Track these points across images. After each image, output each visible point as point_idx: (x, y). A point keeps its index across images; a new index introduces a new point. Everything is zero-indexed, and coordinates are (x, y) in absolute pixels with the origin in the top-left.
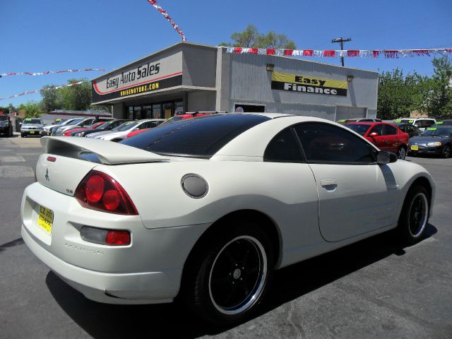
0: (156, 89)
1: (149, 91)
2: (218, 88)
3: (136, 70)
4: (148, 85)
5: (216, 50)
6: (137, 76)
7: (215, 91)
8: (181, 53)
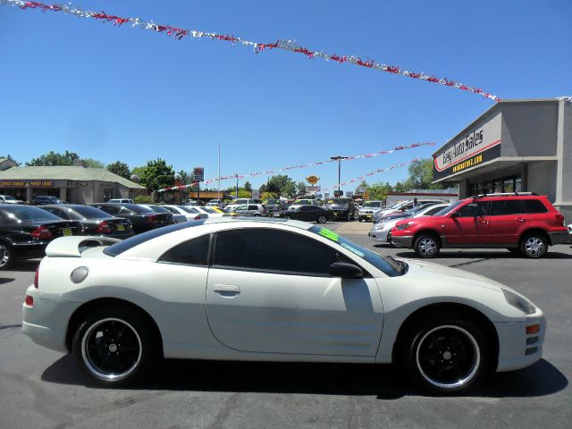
0: (480, 163)
1: (474, 165)
2: (559, 157)
3: (464, 141)
4: (473, 158)
5: (556, 103)
6: (466, 148)
7: (556, 162)
8: (500, 116)
